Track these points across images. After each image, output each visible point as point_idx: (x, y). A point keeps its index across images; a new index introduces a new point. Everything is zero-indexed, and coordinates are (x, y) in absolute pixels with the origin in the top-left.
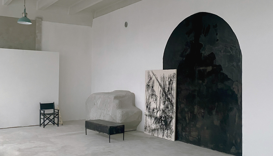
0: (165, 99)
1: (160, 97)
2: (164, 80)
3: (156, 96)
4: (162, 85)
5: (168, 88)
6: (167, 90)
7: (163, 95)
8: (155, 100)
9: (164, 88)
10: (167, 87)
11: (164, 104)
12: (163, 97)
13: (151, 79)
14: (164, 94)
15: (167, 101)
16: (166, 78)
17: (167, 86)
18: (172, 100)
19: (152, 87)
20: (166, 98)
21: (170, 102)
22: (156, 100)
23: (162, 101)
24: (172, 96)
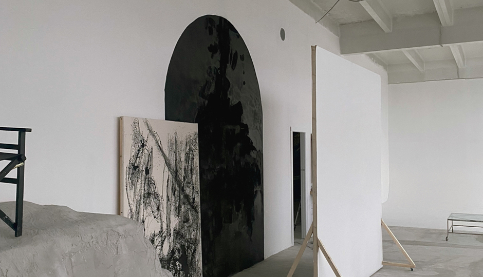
0: (180, 199)
1: (168, 197)
2: (176, 148)
3: (156, 196)
4: (173, 163)
5: (185, 169)
6: (182, 174)
7: (174, 191)
8: (155, 209)
9: (177, 171)
10: (183, 167)
11: (179, 213)
12: (174, 195)
13: (143, 146)
14: (177, 186)
15: (184, 204)
16: (181, 143)
17: (183, 165)
18: (194, 199)
19: (147, 172)
20: (182, 197)
21: (190, 203)
22: (158, 209)
23: (173, 207)
24: (193, 187)
